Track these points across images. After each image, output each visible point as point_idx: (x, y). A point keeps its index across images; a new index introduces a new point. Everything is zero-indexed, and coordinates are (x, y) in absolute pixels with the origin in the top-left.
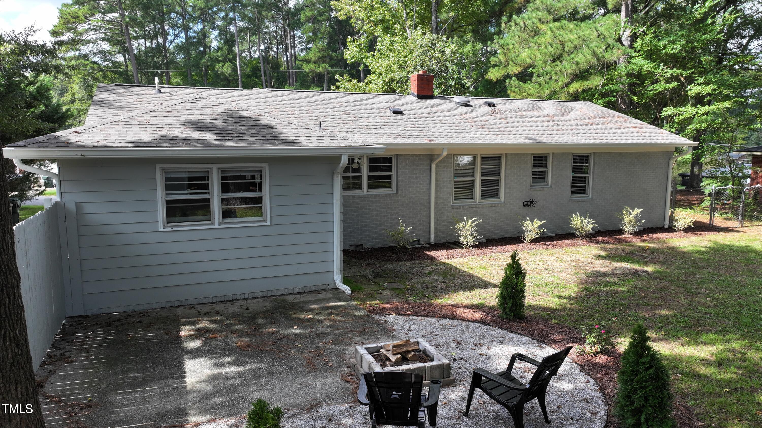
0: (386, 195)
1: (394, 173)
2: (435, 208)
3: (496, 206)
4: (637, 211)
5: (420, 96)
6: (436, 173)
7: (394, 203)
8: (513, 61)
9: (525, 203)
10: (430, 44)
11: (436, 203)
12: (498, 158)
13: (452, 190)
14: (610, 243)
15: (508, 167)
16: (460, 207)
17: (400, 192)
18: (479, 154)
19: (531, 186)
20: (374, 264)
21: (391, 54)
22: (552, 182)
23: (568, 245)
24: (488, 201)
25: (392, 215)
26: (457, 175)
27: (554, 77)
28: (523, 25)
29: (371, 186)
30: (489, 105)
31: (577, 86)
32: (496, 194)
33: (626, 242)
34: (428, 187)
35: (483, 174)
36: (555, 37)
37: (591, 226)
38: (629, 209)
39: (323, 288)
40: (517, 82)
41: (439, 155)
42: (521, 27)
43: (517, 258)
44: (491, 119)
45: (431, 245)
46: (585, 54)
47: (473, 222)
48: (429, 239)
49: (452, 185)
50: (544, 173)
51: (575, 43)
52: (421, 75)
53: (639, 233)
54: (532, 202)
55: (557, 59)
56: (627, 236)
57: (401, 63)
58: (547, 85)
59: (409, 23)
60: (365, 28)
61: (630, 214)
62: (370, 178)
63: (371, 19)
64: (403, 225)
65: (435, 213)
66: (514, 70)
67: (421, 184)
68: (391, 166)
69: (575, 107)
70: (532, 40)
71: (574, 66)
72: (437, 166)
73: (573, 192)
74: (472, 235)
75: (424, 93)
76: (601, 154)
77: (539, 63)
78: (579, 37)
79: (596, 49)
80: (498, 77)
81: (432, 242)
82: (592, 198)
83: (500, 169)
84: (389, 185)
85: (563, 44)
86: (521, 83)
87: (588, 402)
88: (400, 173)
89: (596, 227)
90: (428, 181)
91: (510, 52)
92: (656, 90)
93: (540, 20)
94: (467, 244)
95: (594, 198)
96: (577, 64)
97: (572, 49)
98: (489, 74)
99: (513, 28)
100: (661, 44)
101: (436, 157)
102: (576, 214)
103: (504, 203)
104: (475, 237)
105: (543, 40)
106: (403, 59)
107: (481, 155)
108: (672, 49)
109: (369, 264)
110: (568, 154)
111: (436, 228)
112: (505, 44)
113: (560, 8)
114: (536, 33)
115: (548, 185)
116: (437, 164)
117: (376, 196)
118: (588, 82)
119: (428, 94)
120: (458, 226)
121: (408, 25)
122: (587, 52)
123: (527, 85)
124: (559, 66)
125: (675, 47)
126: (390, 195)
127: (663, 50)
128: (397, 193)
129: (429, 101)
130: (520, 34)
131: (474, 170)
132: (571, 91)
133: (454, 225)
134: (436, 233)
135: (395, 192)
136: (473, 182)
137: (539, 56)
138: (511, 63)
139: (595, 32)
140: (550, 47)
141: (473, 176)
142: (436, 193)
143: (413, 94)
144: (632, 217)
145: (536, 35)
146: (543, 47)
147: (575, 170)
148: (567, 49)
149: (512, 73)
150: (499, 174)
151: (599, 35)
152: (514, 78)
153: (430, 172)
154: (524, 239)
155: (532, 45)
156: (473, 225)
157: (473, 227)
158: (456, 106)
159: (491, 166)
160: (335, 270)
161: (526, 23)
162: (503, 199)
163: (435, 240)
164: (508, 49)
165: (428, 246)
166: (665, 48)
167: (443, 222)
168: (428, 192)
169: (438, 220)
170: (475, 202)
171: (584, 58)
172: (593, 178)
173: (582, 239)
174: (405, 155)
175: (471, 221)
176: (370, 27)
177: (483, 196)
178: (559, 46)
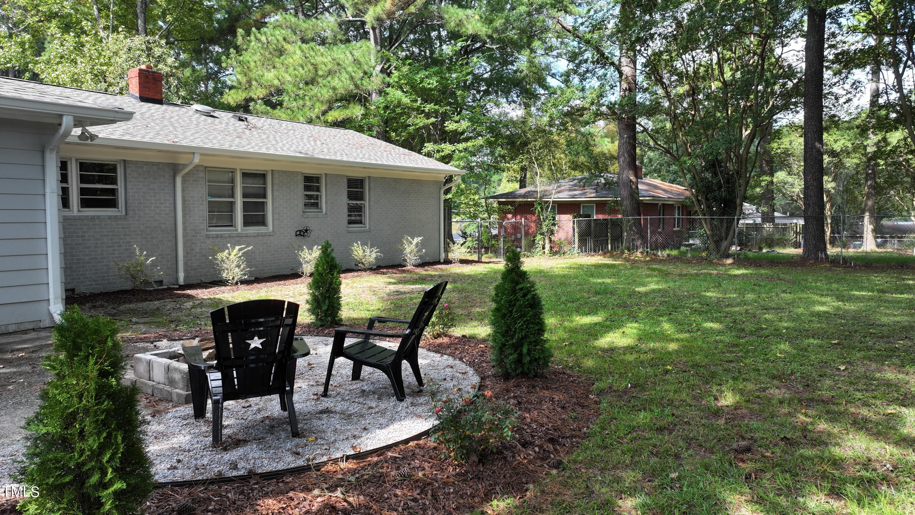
0: (110, 217)
1: (120, 186)
2: (183, 236)
3: (263, 235)
4: (416, 240)
5: (143, 99)
6: (183, 190)
7: (122, 228)
8: (256, 81)
9: (298, 233)
10: (144, 47)
11: (184, 229)
12: (262, 176)
13: (206, 213)
14: (395, 273)
15: (276, 187)
16: (217, 236)
17: (131, 213)
18: (238, 167)
19: (304, 212)
20: (102, 306)
21: (79, 60)
22: (326, 208)
23: (353, 277)
24: (253, 230)
25: (121, 246)
26: (211, 195)
27: (308, 103)
28: (265, 41)
29: (85, 204)
30: (241, 120)
31: (335, 115)
32: (262, 222)
33: (411, 272)
34: (172, 208)
35: (245, 196)
36: (306, 58)
37: (374, 255)
38: (409, 238)
39: (30, 326)
40: (264, 106)
41: (185, 166)
42: (263, 44)
43: (329, 250)
44: (247, 132)
45: (180, 286)
46: (343, 79)
47: (240, 250)
48: (177, 279)
49: (205, 207)
50: (317, 197)
51: (330, 66)
52: (144, 70)
53: (422, 265)
54: (306, 231)
55: (310, 82)
56: (409, 267)
57: (95, 72)
58: (301, 112)
59: (102, 22)
60: (29, 21)
61: (411, 243)
62: (83, 191)
63: (40, 8)
64: (141, 253)
65: (184, 243)
66: (259, 92)
67: (162, 203)
68: (116, 176)
69: (339, 133)
70: (277, 60)
71: (330, 90)
72: (184, 181)
73: (350, 222)
74: (238, 266)
75: (151, 95)
76: (376, 179)
77: (289, 87)
78: (334, 60)
79: (353, 74)
80: (238, 100)
81: (181, 281)
82: (370, 228)
83: (265, 189)
84: (112, 204)
85: (316, 68)
86: (268, 108)
87: (452, 367)
88: (129, 186)
89: (380, 256)
90: (172, 199)
91: (251, 71)
92: (416, 125)
93: (285, 39)
94: (233, 279)
95: (372, 228)
96: (334, 89)
97: (326, 74)
98: (225, 96)
99: (253, 43)
100: (418, 77)
101: (181, 167)
102: (358, 244)
103: (273, 231)
104: (244, 269)
105: (291, 60)
106: (99, 67)
107: (241, 170)
108: (429, 84)
109: (94, 307)
110: (343, 176)
111: (185, 264)
112: (245, 61)
113: (306, 30)
114: (281, 52)
115: (322, 212)
116: (183, 177)
117: (93, 218)
118: (347, 111)
119: (156, 97)
120: (219, 256)
121: (102, 26)
122: (345, 76)
123: (275, 111)
124: (315, 90)
125: (432, 82)
126: (116, 217)
127: (420, 83)
128: (126, 214)
129: (158, 106)
130: (262, 52)
131: (233, 189)
132: (329, 121)
133: (214, 254)
134: (185, 271)
135: (124, 213)
136: (232, 204)
137: (289, 79)
138: (254, 83)
139: (350, 57)
140: (300, 69)
141: (233, 196)
142: (184, 216)
143: (133, 96)
144: (413, 246)
145: (281, 55)
146: (292, 68)
147: (351, 196)
148: (320, 73)
149: (255, 97)
150: (264, 196)
151: (355, 60)
152: (259, 101)
153: (174, 187)
154: (303, 273)
155: (278, 65)
156: (240, 254)
157: (240, 257)
158: (197, 115)
159: (255, 185)
160: (51, 297)
161: (270, 39)
162: (271, 229)
163: (185, 278)
164: (248, 67)
165: (177, 286)
166: (421, 82)
167: (194, 256)
168: (172, 214)
169: (188, 253)
170: (237, 230)
171: (341, 83)
172: (369, 206)
173: (366, 271)
174: (136, 163)
175: (237, 248)
176: (38, 21)
177: (247, 222)
178: (311, 68)
